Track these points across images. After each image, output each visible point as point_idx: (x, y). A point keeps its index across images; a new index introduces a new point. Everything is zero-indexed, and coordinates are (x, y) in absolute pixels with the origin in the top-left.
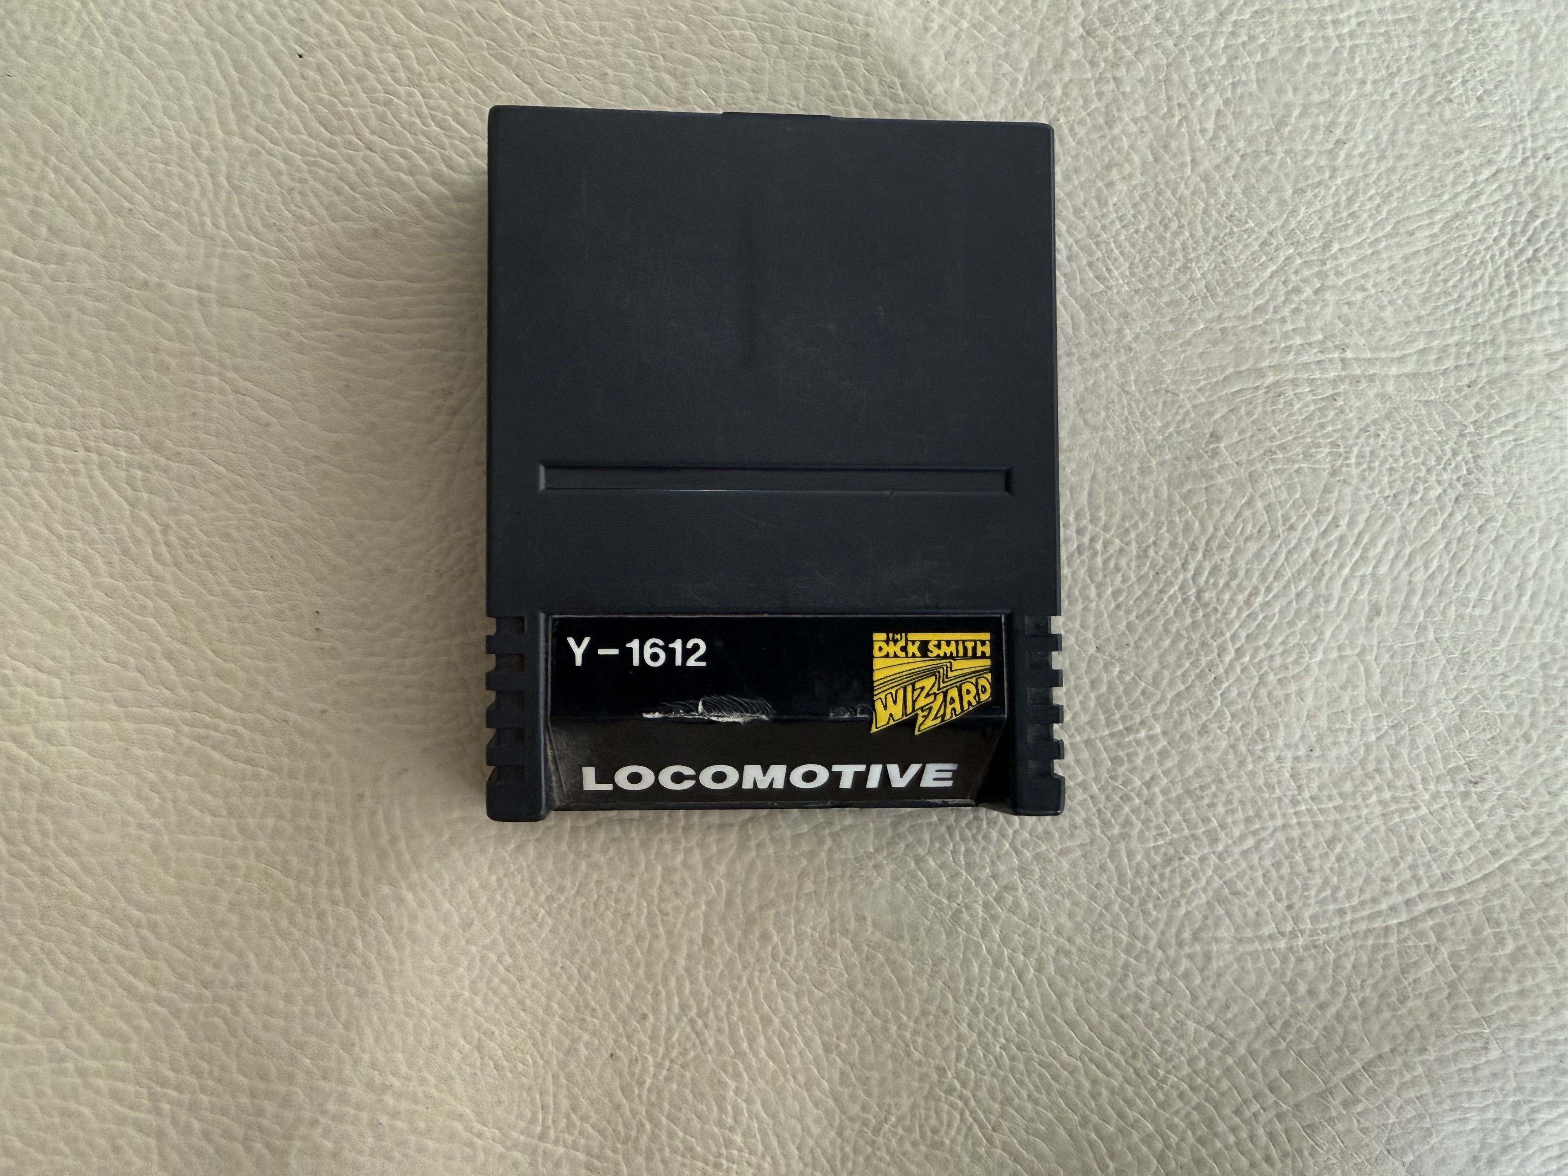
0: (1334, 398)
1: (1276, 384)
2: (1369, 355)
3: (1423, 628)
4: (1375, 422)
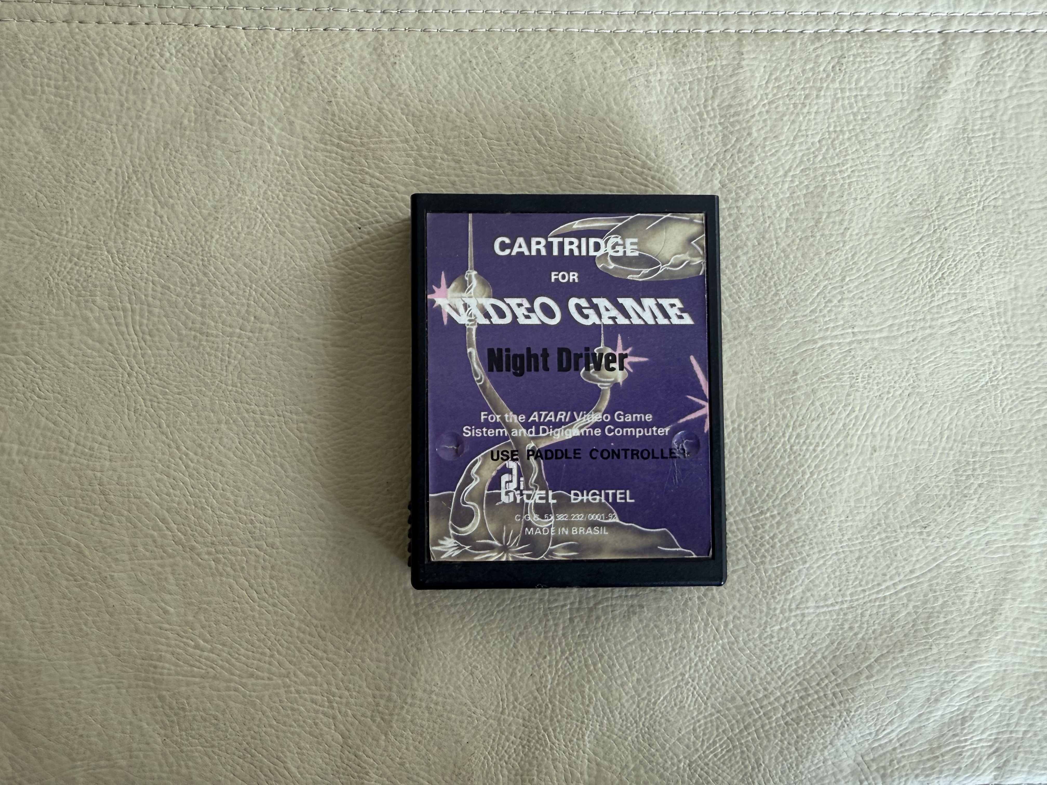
0: (850, 351)
1: (822, 347)
2: (865, 329)
3: (896, 456)
4: (869, 361)
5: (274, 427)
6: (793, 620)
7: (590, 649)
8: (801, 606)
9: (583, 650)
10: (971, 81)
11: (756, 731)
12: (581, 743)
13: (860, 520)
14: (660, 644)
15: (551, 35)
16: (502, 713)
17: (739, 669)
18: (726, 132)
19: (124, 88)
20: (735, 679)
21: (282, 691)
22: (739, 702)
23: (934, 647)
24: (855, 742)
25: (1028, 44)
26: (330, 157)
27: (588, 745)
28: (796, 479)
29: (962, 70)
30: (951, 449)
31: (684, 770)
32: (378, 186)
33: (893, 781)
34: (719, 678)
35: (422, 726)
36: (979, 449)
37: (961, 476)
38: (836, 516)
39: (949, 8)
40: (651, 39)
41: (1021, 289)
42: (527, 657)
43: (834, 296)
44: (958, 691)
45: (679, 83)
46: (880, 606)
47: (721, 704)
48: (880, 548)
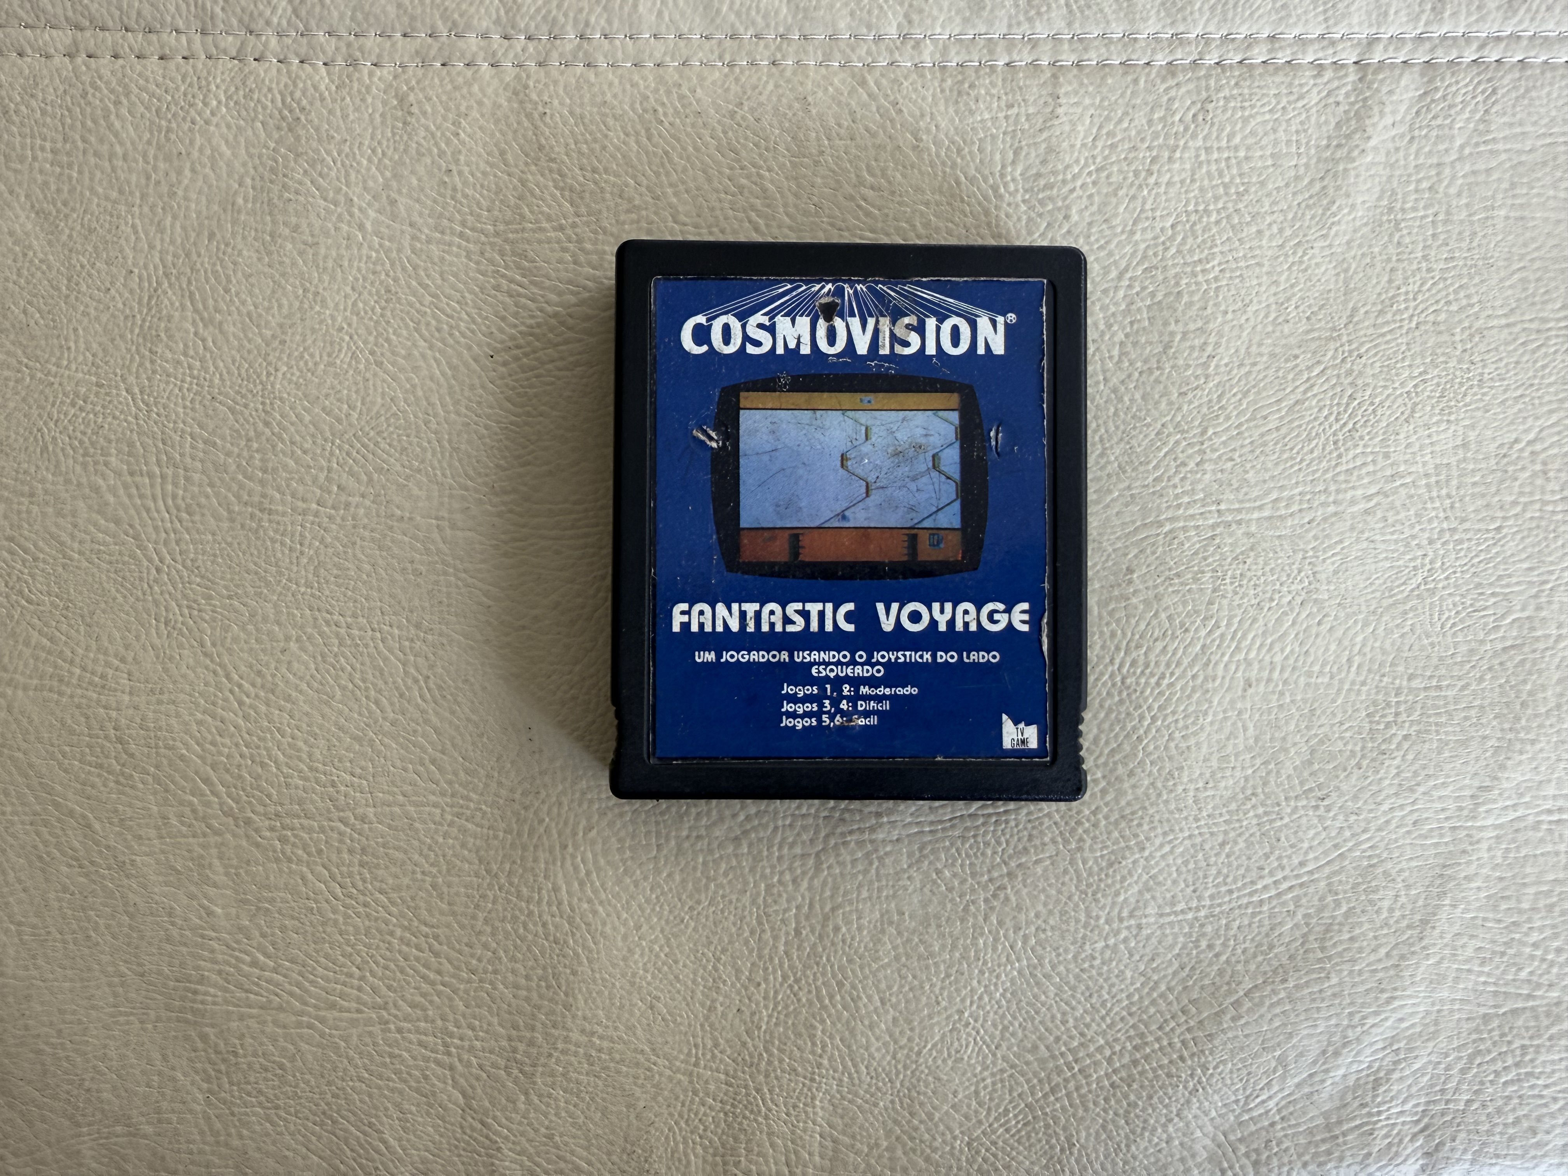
5: (366, 646)
6: (1124, 934)
7: (824, 974)
8: (1137, 913)
9: (815, 974)
10: (1402, 136)
11: (1068, 1095)
12: (810, 1110)
13: (1226, 788)
14: (927, 967)
15: (774, 69)
17: (1043, 1005)
18: (1033, 215)
19: (152, 152)
20: (1038, 1019)
21: (376, 1029)
22: (1043, 1052)
23: (1333, 975)
24: (1213, 1114)
25: (1489, 80)
26: (448, 253)
27: (820, 1113)
28: (1129, 727)
29: (1388, 120)
30: (1363, 683)
31: (961, 1151)
32: (519, 295)
33: (1270, 1171)
34: (1015, 1018)
35: (579, 1083)
36: (1405, 683)
37: (1378, 723)
38: (1191, 781)
39: (1370, 26)
40: (922, 76)
41: (1473, 446)
42: (733, 985)
43: (1190, 457)
44: (1367, 1040)
45: (964, 142)
46: (1254, 915)
47: (1017, 1056)
48: (1254, 829)
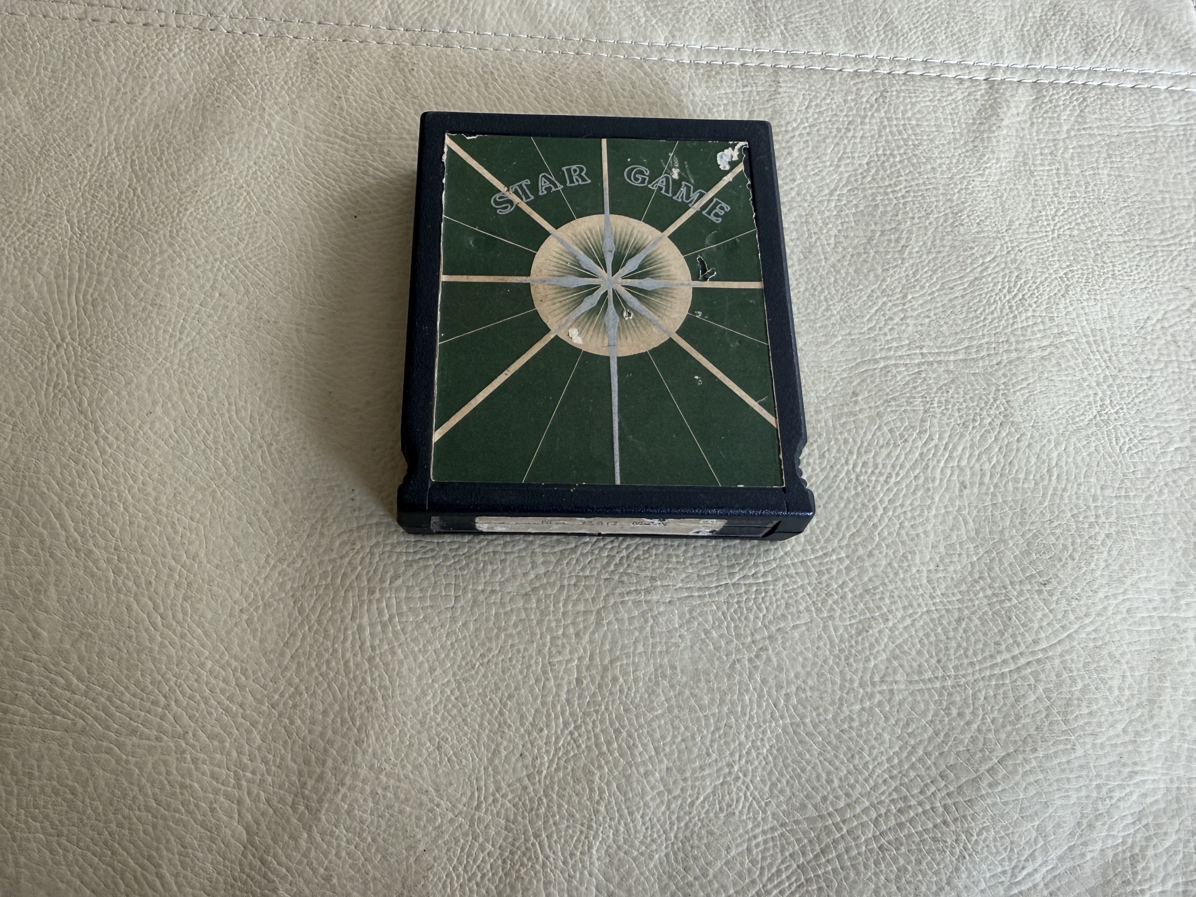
6: (878, 698)
7: (602, 722)
8: (887, 679)
9: (594, 722)
10: (1025, 121)
11: (838, 857)
12: (586, 858)
13: (955, 571)
14: (698, 719)
16: (478, 807)
17: (808, 762)
20: (804, 778)
22: (811, 812)
23: (1078, 747)
26: (332, 149)
27: (597, 864)
28: (865, 515)
29: (1014, 111)
30: (1064, 490)
34: (781, 774)
35: (362, 822)
36: (1099, 492)
38: (923, 564)
39: (992, 59)
41: (1116, 319)
42: (517, 730)
43: (895, 314)
46: (998, 687)
47: (787, 814)
48: (986, 609)
